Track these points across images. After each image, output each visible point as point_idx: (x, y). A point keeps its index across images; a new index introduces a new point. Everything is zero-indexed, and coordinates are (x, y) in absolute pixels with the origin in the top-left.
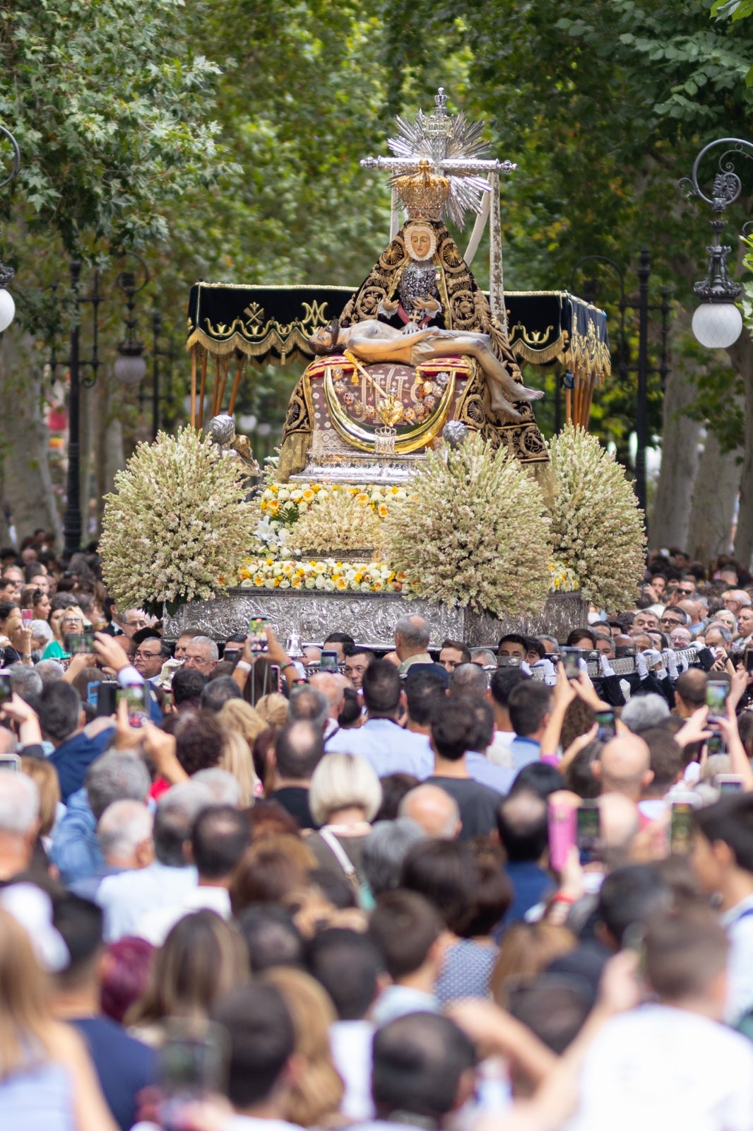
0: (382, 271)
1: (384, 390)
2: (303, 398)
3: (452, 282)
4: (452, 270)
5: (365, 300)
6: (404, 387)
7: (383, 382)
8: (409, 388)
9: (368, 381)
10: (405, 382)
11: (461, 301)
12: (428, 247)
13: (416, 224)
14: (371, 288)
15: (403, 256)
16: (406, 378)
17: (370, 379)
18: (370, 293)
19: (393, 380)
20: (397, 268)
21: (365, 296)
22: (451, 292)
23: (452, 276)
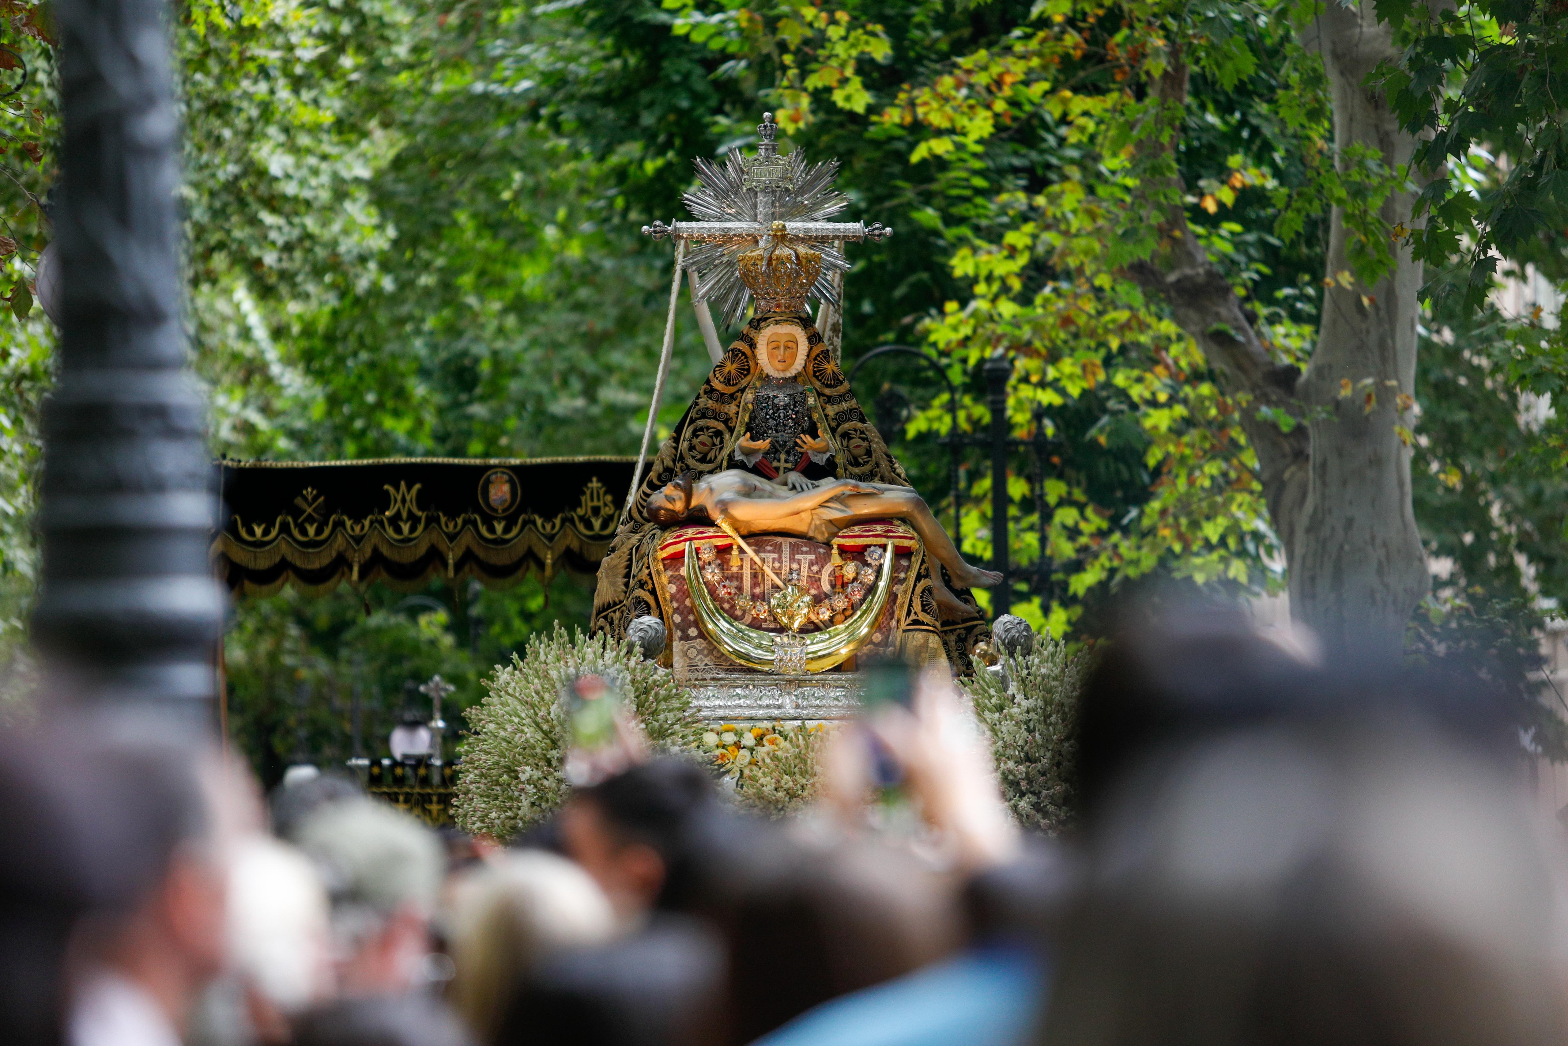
0: (715, 395)
1: (779, 575)
2: (653, 592)
3: (831, 410)
4: (827, 391)
5: (696, 441)
6: (810, 571)
7: (777, 565)
8: (819, 572)
9: (753, 562)
10: (811, 563)
11: (850, 438)
12: (794, 356)
13: (777, 322)
14: (701, 423)
15: (748, 370)
16: (813, 557)
17: (757, 559)
18: (702, 429)
19: (792, 560)
20: (743, 391)
21: (695, 434)
22: (833, 424)
23: (830, 400)
